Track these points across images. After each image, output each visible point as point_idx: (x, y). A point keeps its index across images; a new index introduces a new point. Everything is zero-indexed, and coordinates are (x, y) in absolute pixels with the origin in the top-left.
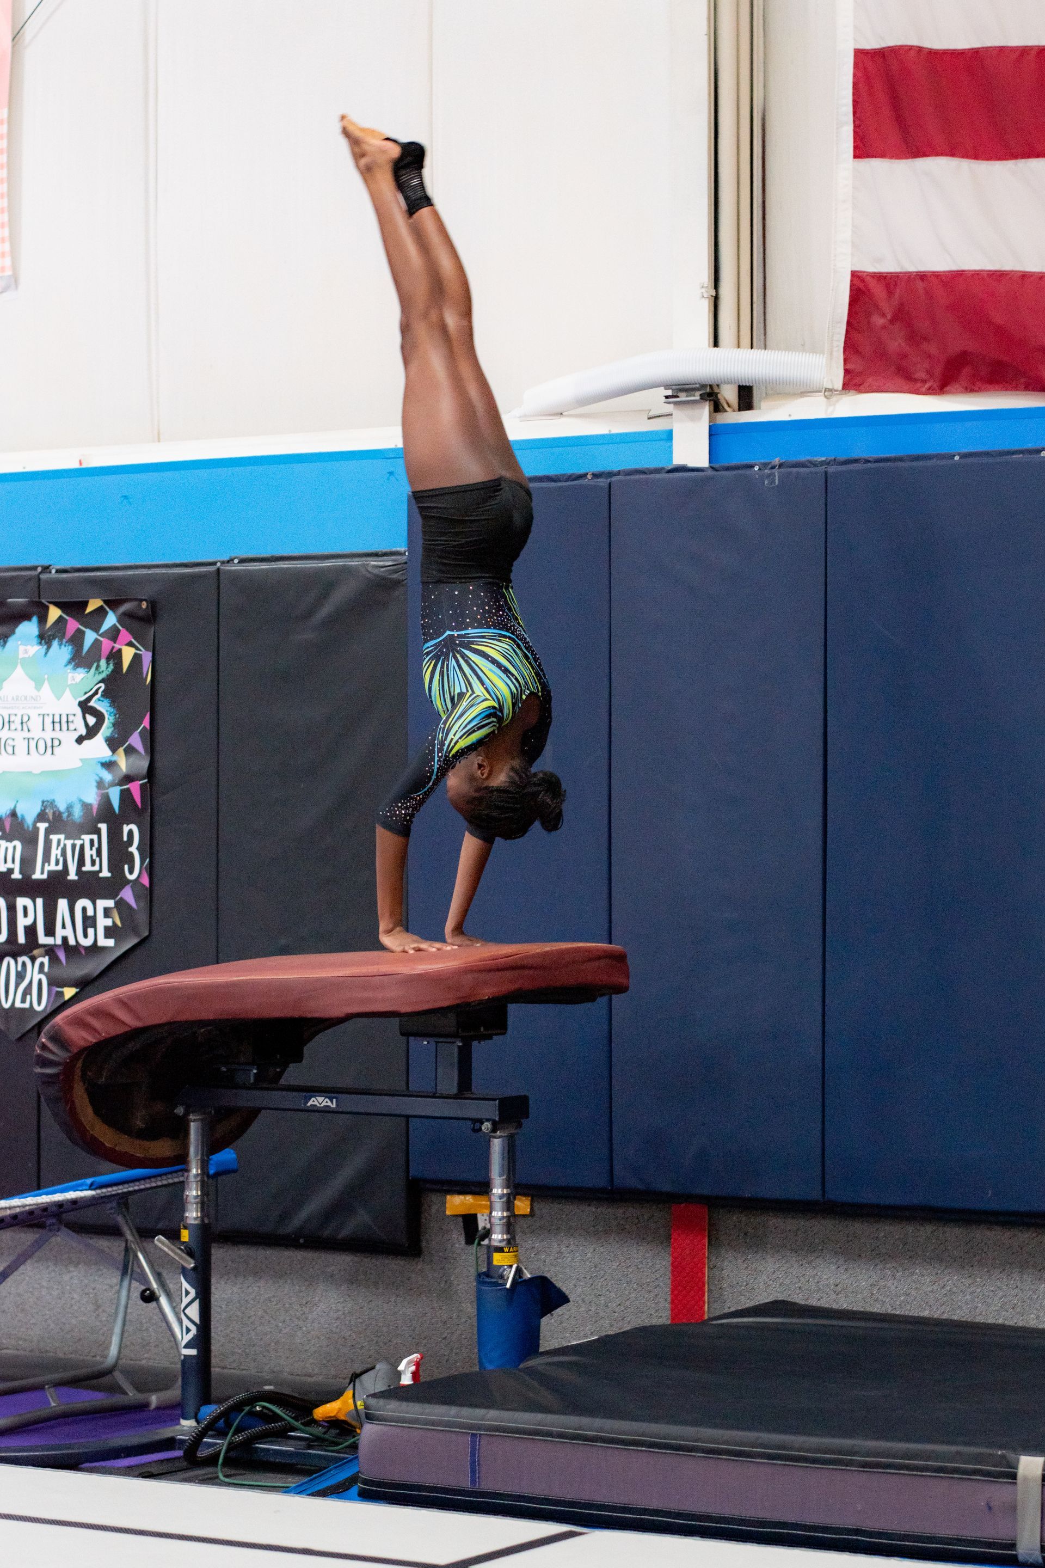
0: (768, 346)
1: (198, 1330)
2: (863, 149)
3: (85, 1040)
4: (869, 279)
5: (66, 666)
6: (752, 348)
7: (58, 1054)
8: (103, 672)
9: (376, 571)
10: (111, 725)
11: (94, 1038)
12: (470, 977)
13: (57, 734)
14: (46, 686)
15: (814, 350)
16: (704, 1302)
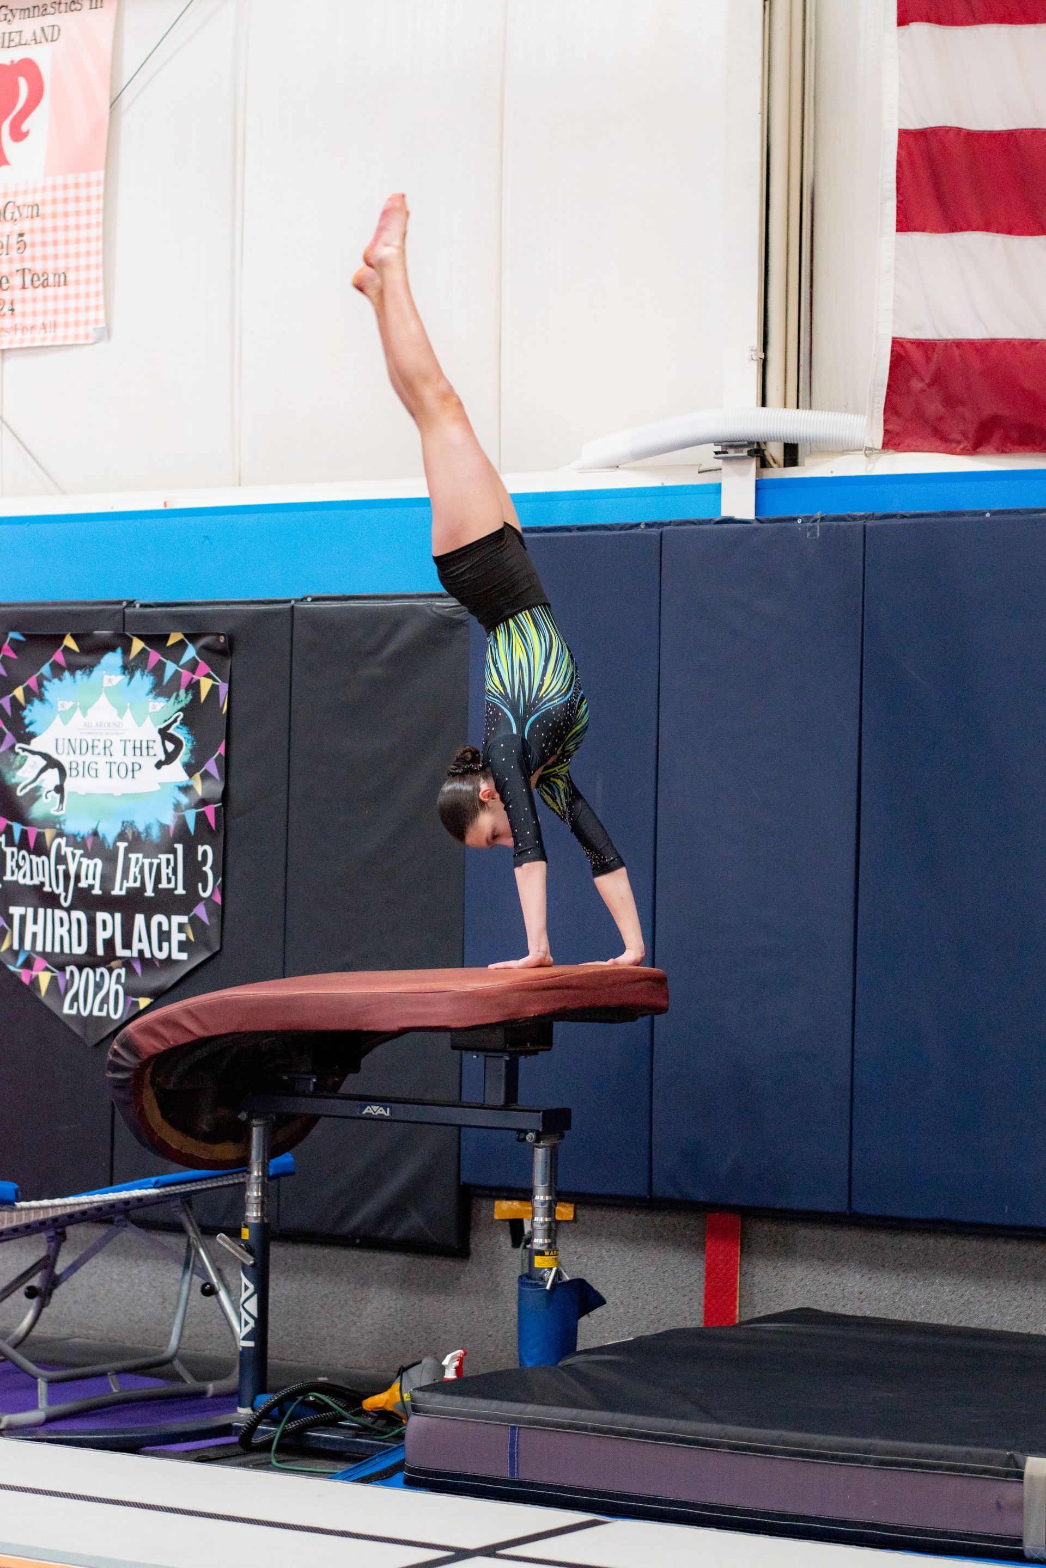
0: (813, 408)
1: (256, 1323)
2: (905, 224)
3: (154, 1047)
4: (908, 346)
5: (147, 695)
6: (798, 407)
7: (129, 1060)
8: (182, 701)
9: (440, 611)
10: (189, 752)
11: (164, 1045)
12: (517, 995)
13: (138, 759)
14: (128, 713)
15: (856, 411)
16: (735, 1307)
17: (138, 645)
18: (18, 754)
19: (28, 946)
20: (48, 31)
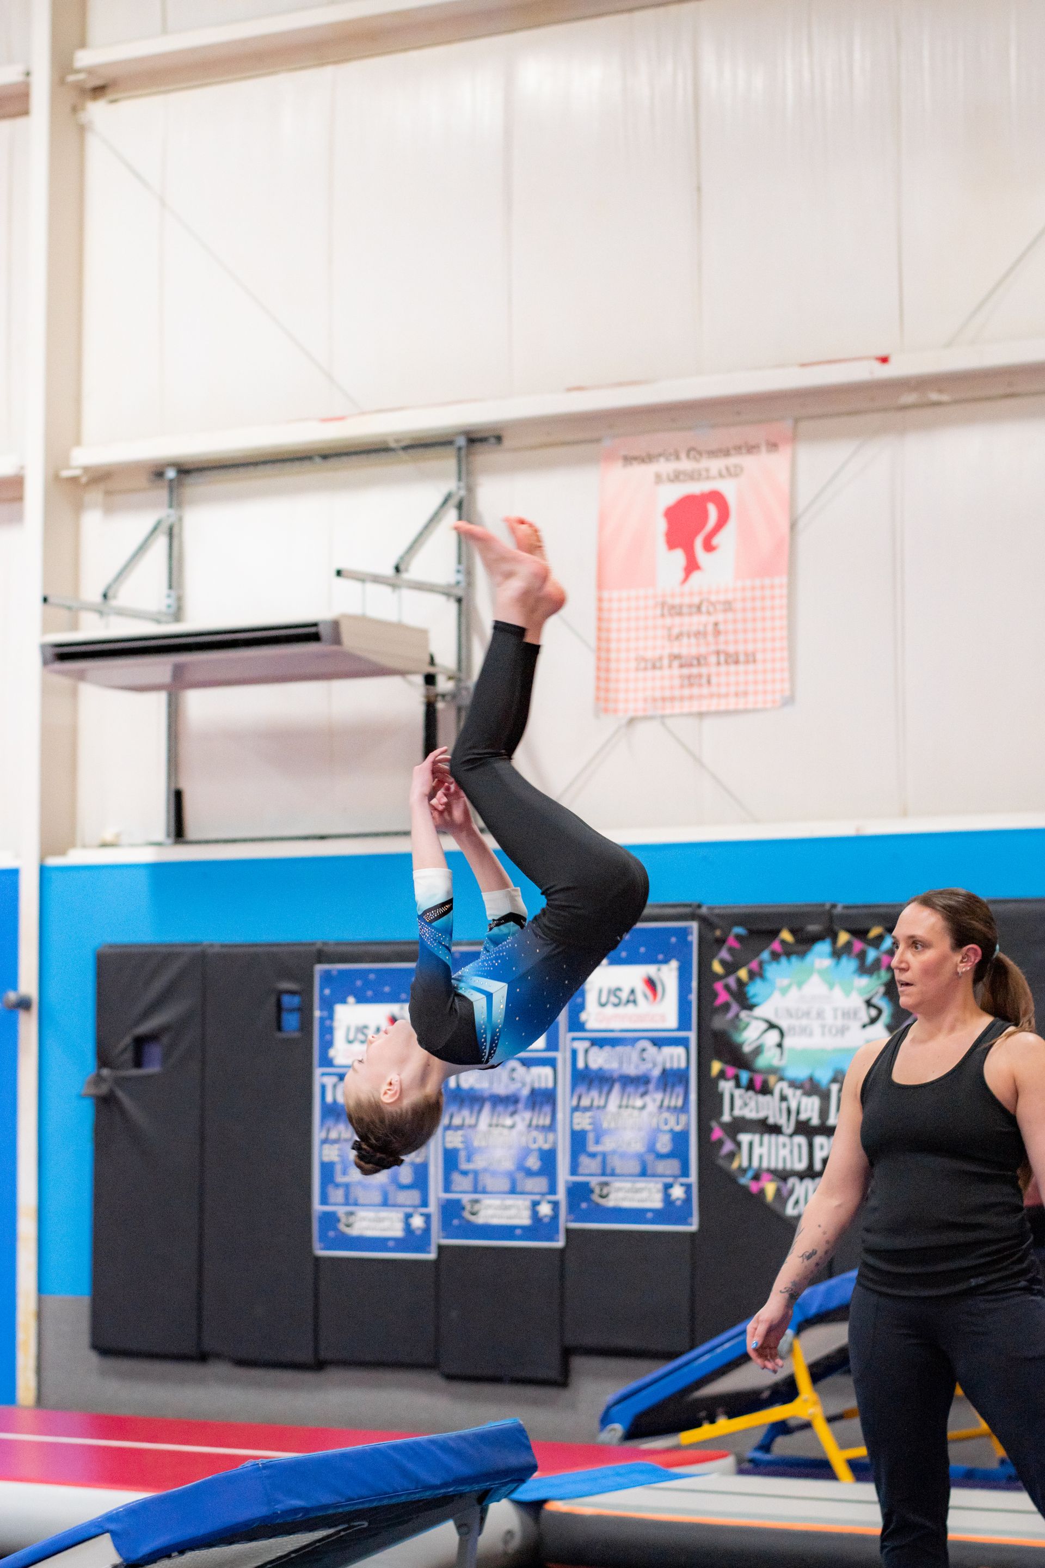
5: (854, 974)
8: (881, 979)
10: (889, 1016)
13: (847, 1022)
17: (843, 937)
18: (740, 1020)
19: (755, 1164)
20: (732, 470)
